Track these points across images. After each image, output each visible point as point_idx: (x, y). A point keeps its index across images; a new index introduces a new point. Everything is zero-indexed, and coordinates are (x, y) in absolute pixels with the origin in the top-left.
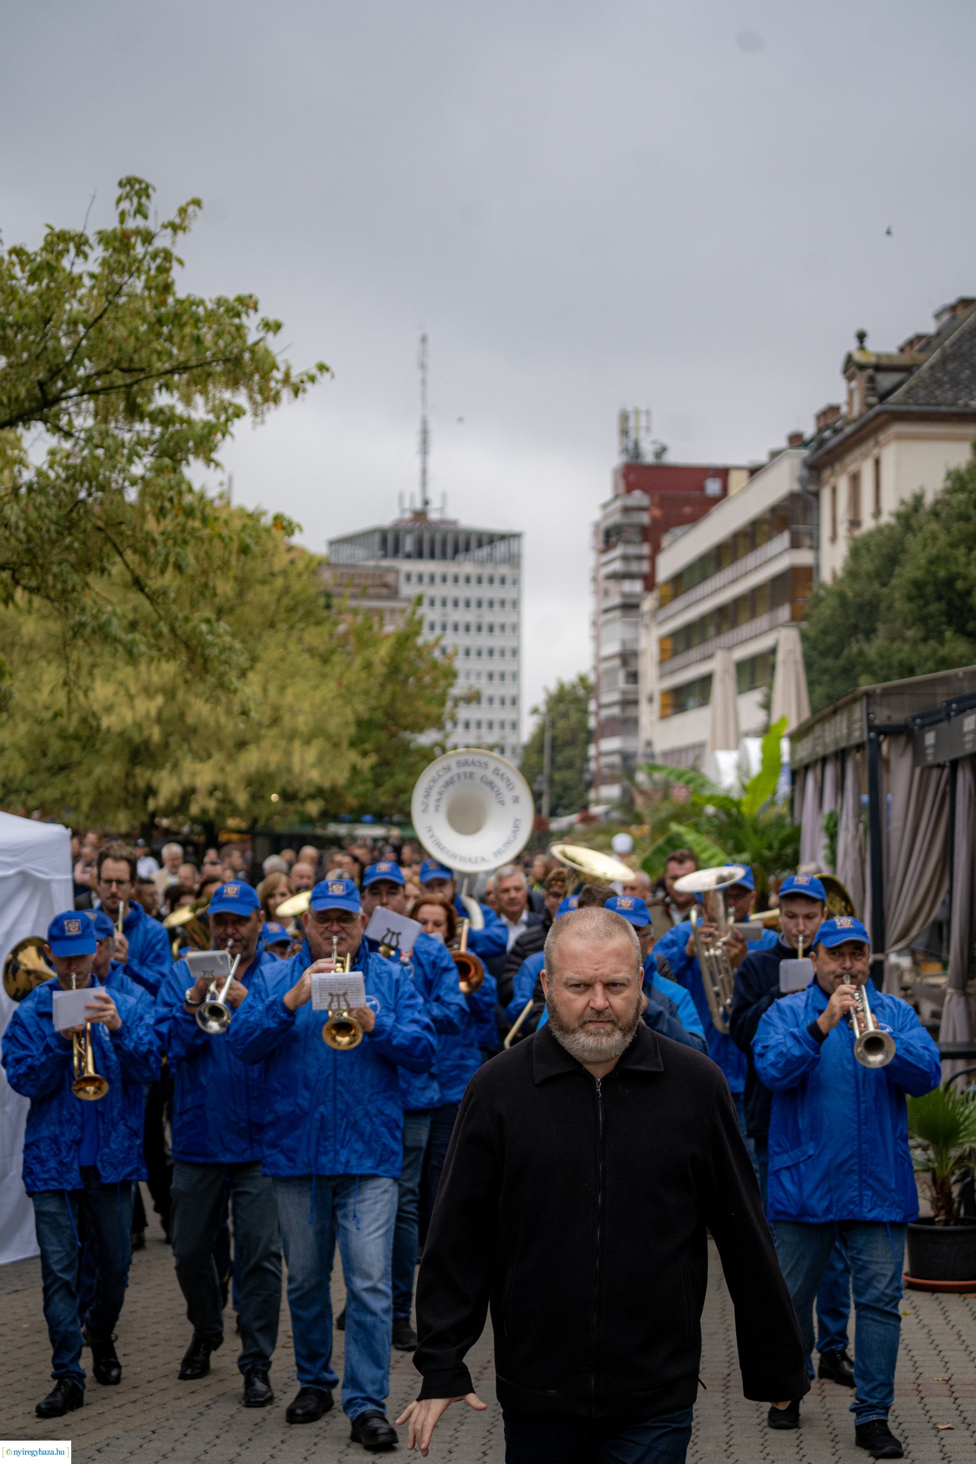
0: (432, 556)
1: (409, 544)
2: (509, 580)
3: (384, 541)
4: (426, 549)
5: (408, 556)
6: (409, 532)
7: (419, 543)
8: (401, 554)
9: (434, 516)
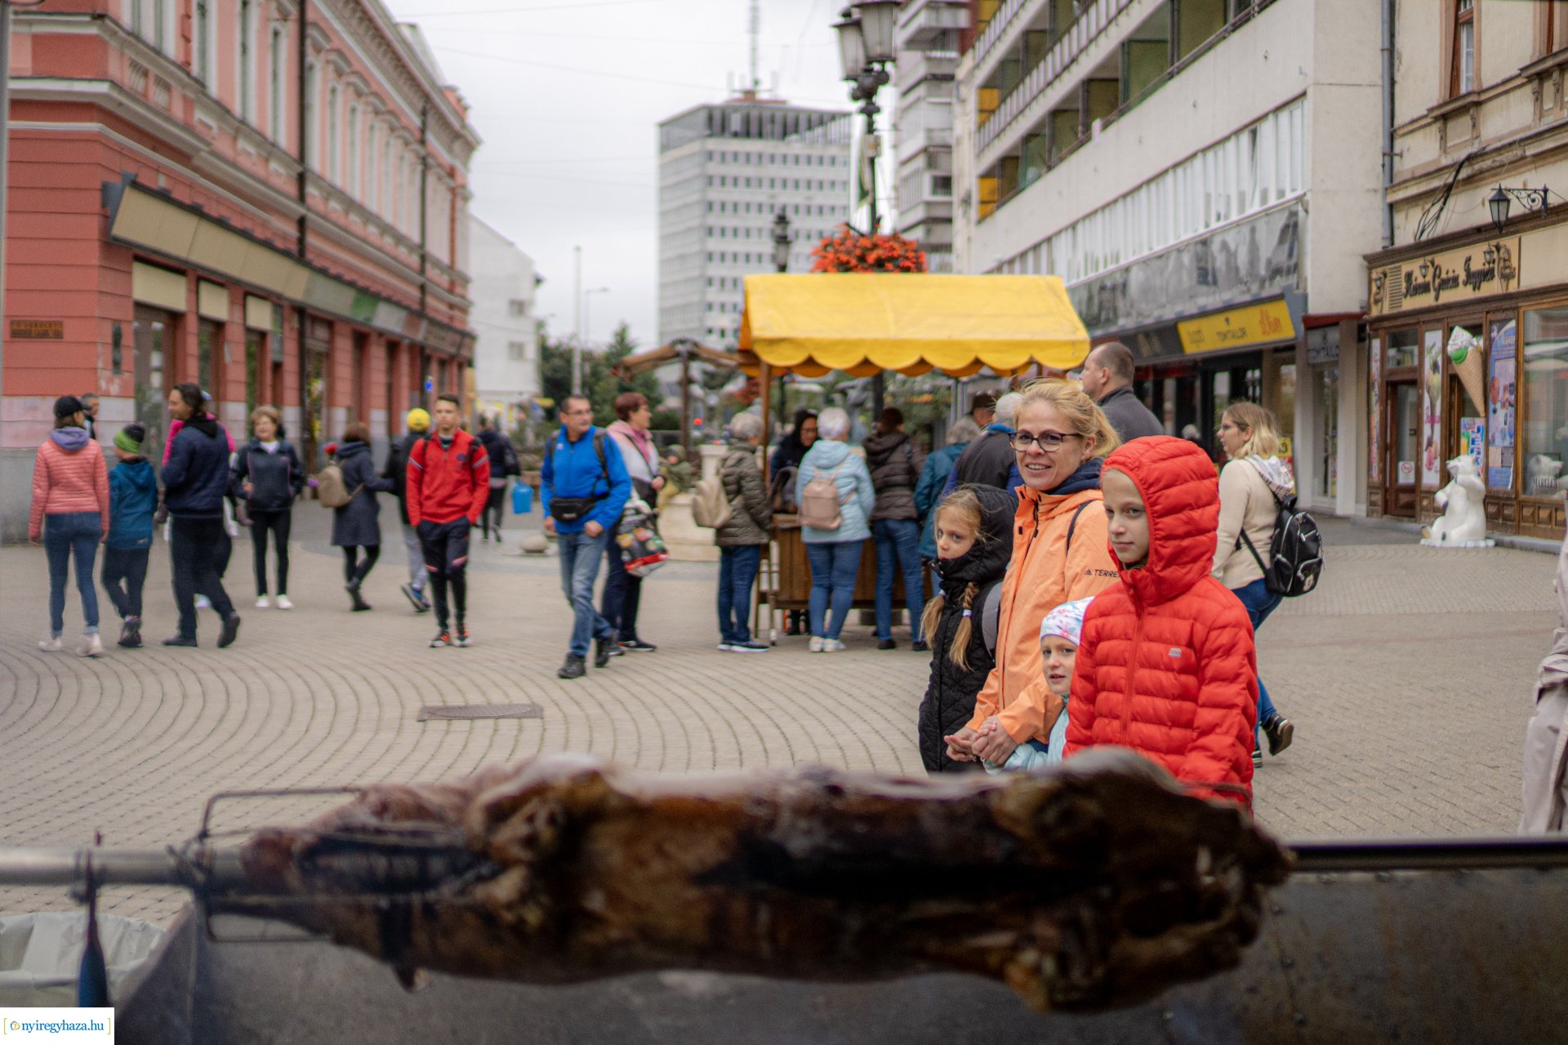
0: (760, 135)
1: (736, 123)
2: (839, 160)
3: (710, 119)
4: (754, 128)
5: (736, 135)
6: (736, 110)
7: (747, 121)
8: (727, 133)
9: (763, 95)
